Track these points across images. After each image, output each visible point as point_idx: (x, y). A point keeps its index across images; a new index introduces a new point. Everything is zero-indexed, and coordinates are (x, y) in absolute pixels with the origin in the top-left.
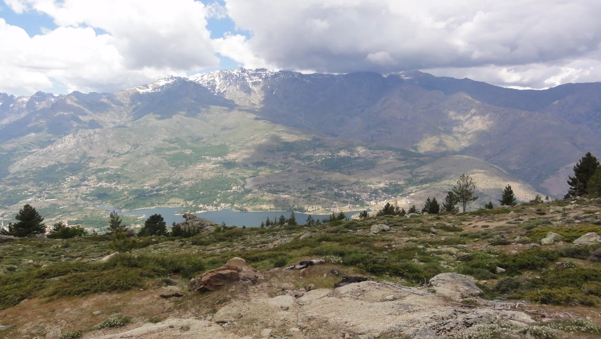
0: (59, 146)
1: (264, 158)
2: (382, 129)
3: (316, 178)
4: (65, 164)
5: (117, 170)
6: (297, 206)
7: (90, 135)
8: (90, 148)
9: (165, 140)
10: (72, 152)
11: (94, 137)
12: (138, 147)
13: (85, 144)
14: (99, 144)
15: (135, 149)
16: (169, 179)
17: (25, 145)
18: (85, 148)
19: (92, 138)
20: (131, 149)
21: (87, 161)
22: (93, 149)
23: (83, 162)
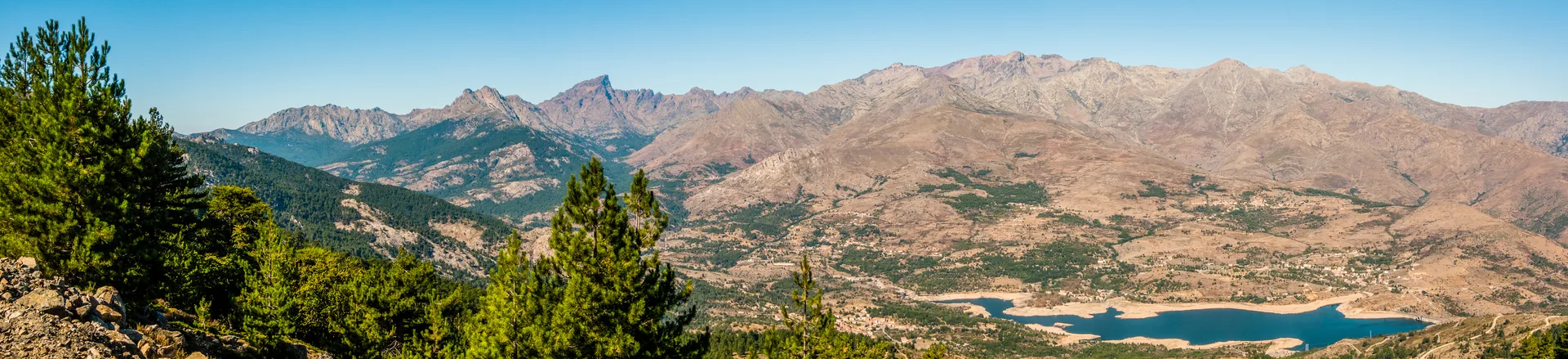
0: (758, 173)
1: (1125, 209)
2: (1287, 162)
3: (1238, 243)
4: (774, 205)
5: (868, 220)
6: (1241, 292)
7: (804, 158)
8: (807, 179)
9: (931, 172)
10: (779, 184)
11: (811, 161)
12: (885, 181)
13: (798, 172)
14: (820, 173)
15: (881, 184)
16: (970, 241)
17: (699, 169)
18: (799, 179)
19: (808, 162)
20: (875, 184)
21: (806, 201)
22: (812, 182)
23: (799, 202)
